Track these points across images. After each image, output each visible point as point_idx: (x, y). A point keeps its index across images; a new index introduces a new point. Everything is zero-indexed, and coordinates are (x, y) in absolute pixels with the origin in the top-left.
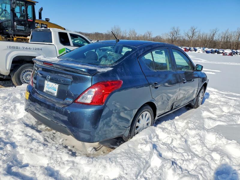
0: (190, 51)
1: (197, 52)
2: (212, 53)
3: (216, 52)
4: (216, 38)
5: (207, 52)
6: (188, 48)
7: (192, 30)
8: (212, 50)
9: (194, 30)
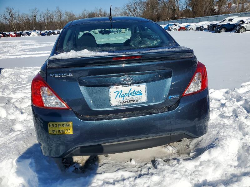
0: (23, 36)
1: (31, 35)
2: (47, 35)
3: (50, 33)
4: (38, 19)
5: (43, 35)
6: (18, 32)
7: (9, 12)
8: (46, 32)
9: (11, 11)
